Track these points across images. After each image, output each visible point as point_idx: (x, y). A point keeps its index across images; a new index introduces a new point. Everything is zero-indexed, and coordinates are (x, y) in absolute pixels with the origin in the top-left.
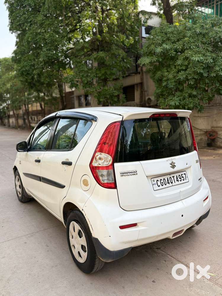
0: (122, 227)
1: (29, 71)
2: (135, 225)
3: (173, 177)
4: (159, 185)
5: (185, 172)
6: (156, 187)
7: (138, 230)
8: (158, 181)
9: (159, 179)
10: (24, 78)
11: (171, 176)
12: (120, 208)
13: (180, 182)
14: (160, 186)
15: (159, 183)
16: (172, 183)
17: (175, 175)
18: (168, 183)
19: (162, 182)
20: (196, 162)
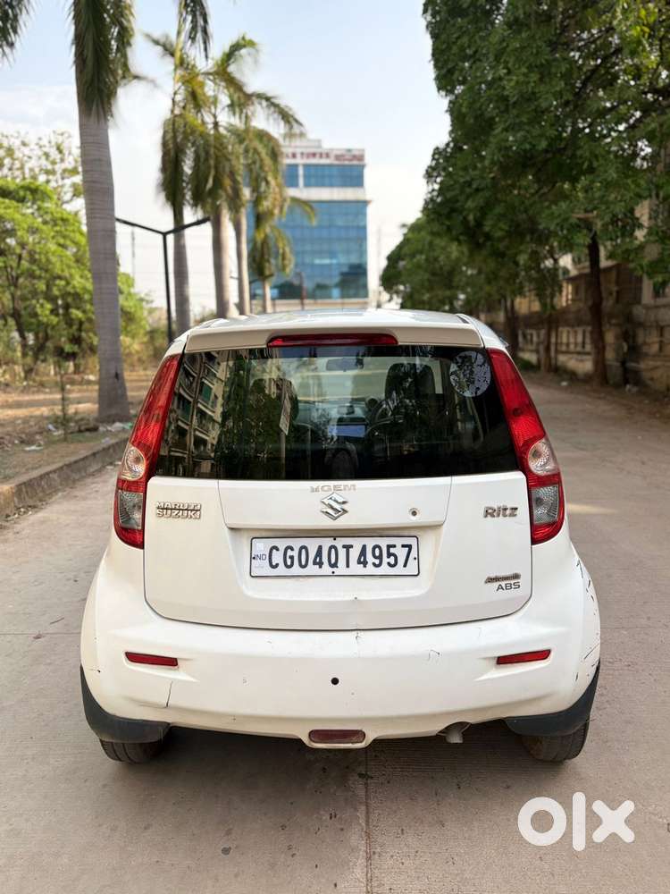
0: (133, 657)
1: (457, 201)
2: (171, 662)
3: (348, 547)
4: (274, 564)
5: (412, 541)
6: (262, 567)
7: (170, 679)
8: (278, 550)
9: (282, 544)
10: (443, 224)
11: (339, 543)
12: (145, 603)
13: (370, 569)
14: (277, 565)
15: (278, 558)
16: (335, 565)
17: (357, 544)
18: (315, 563)
19: (292, 558)
20: (482, 512)
